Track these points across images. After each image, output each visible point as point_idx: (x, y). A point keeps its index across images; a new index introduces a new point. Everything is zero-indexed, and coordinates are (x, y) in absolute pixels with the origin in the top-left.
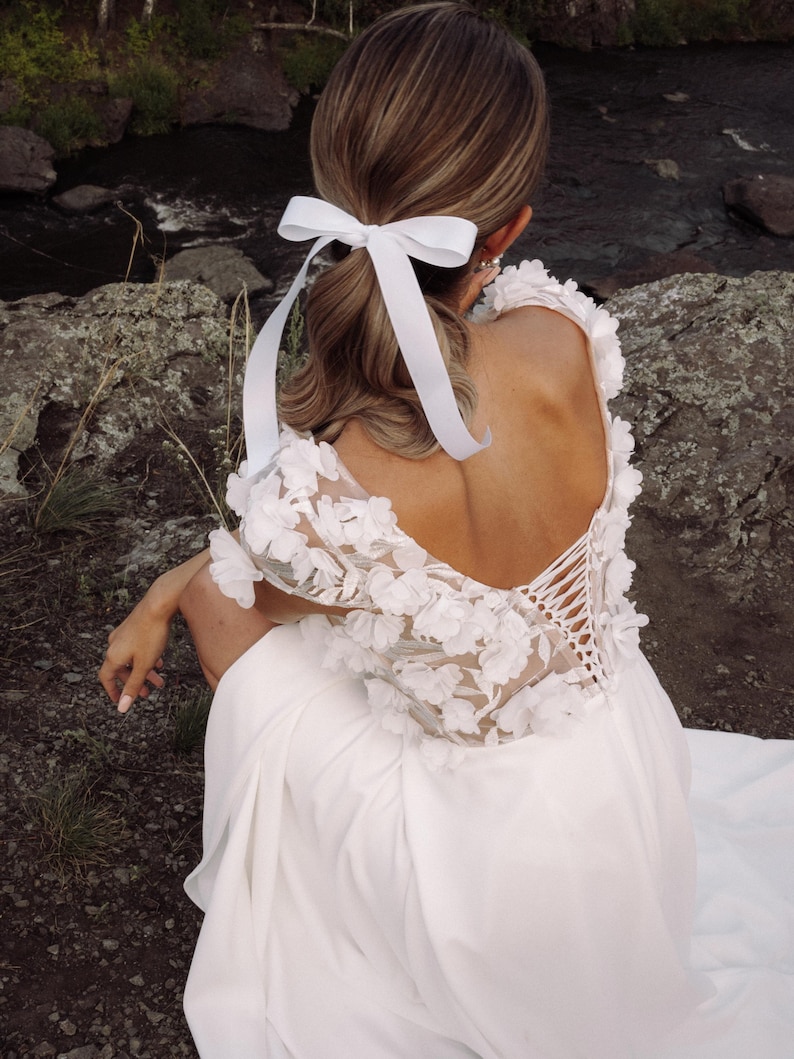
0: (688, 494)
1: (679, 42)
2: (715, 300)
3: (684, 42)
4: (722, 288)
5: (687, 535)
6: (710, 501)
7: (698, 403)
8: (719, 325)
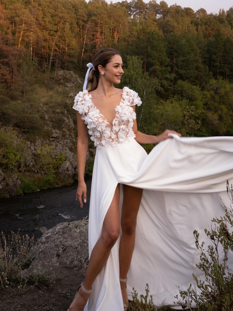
0: (73, 262)
1: (37, 191)
2: (68, 226)
3: (39, 190)
4: (69, 224)
5: (75, 269)
6: (78, 262)
7: (70, 245)
8: (70, 230)
